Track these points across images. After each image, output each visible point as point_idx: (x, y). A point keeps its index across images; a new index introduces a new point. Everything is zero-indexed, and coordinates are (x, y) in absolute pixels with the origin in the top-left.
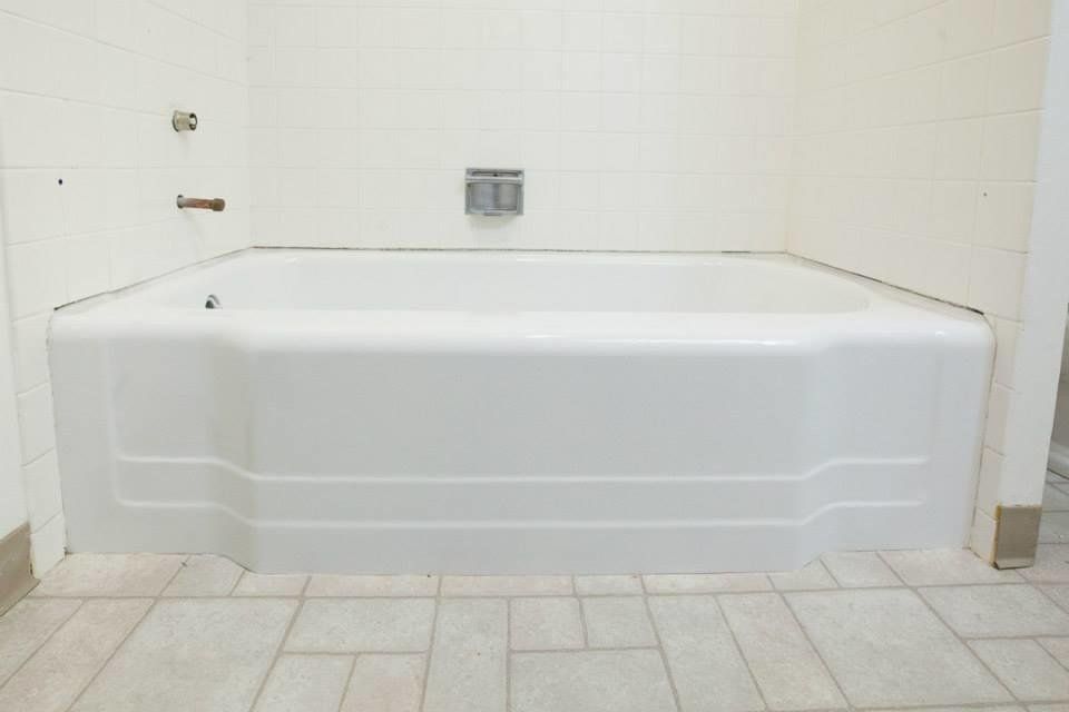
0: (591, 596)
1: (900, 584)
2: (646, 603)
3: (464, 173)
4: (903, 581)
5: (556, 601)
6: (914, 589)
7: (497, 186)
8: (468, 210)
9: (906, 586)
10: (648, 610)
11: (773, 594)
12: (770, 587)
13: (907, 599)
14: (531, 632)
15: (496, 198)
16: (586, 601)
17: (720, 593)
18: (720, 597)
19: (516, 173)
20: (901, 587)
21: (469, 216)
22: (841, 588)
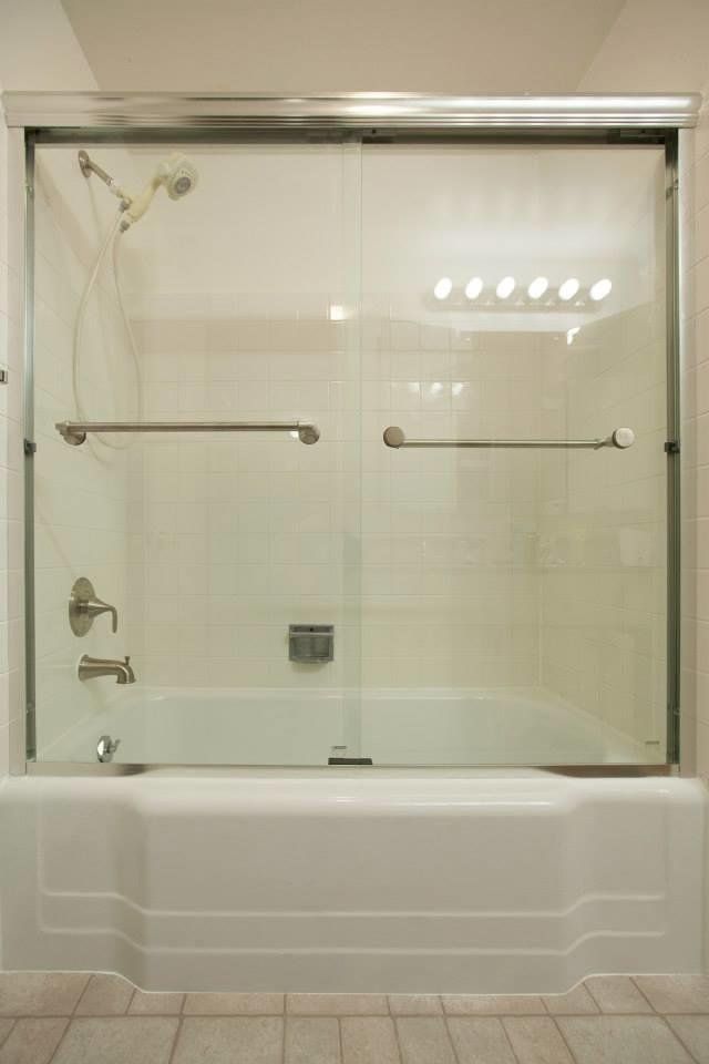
0: (402, 1016)
1: (650, 1010)
2: (446, 1024)
3: (288, 628)
4: (653, 1008)
5: (375, 1020)
6: (663, 1017)
7: (313, 638)
8: (291, 659)
9: (655, 1014)
10: (448, 1031)
11: (547, 1018)
12: (544, 1011)
13: (658, 1027)
14: (358, 1052)
15: (313, 647)
16: (399, 1020)
17: (504, 1015)
18: (505, 1020)
19: (328, 629)
20: (651, 1015)
21: (291, 663)
22: (601, 1013)
